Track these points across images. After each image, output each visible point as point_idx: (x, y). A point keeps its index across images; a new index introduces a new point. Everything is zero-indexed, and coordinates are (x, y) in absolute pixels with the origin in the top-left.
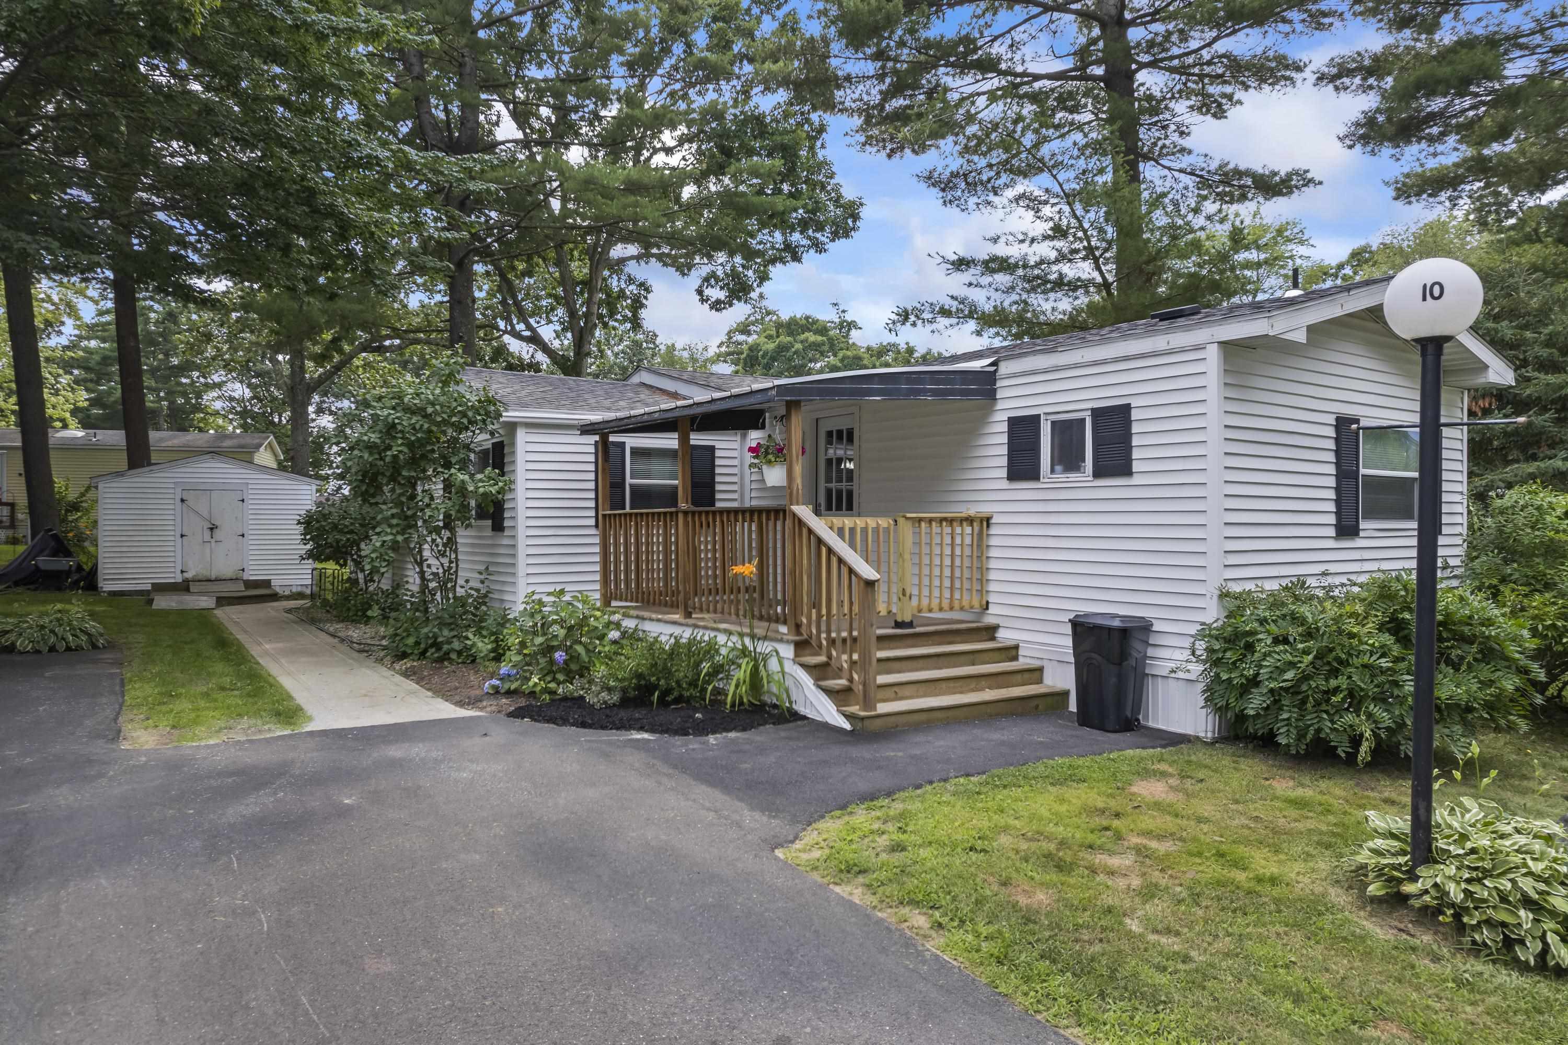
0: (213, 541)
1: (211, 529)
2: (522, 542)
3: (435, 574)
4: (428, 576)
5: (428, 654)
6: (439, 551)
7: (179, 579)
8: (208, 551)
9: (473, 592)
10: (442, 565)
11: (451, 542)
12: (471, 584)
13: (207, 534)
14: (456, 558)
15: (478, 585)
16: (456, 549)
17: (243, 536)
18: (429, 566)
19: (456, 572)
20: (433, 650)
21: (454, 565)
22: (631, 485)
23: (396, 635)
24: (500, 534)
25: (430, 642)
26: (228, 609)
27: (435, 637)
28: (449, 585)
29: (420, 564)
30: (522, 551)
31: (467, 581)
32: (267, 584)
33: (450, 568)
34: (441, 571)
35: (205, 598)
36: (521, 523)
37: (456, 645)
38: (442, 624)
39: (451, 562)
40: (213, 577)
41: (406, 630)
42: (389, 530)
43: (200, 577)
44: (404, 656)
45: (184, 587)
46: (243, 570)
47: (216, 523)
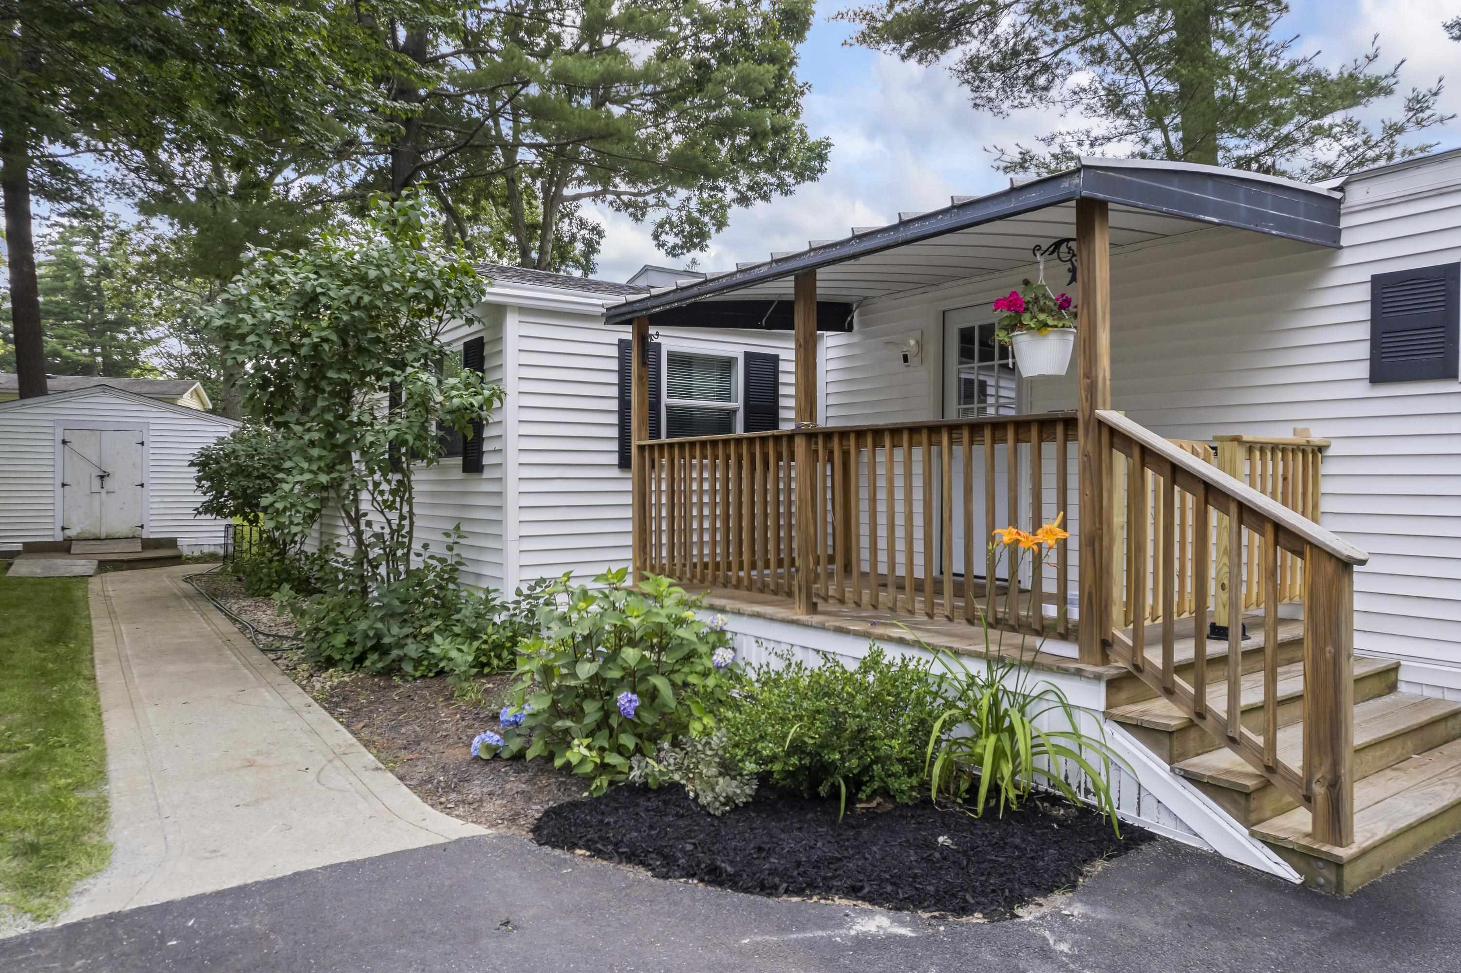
0: (103, 491)
1: (102, 477)
2: (512, 487)
3: (379, 536)
4: (367, 537)
5: (367, 663)
6: (385, 501)
7: (59, 537)
8: (96, 504)
9: (435, 563)
10: (389, 522)
11: (403, 489)
12: (432, 550)
13: (97, 483)
14: (411, 512)
15: (445, 553)
16: (411, 497)
17: (142, 485)
18: (369, 524)
19: (410, 533)
20: (375, 656)
21: (406, 522)
22: (667, 407)
23: (317, 630)
24: (474, 476)
25: (369, 644)
26: (111, 576)
27: (379, 636)
28: (399, 553)
29: (355, 521)
30: (512, 500)
31: (426, 546)
32: (172, 543)
33: (401, 526)
34: (387, 531)
35: (83, 562)
36: (512, 458)
37: (412, 649)
38: (390, 615)
39: (402, 518)
40: (103, 536)
41: (334, 623)
42: (305, 465)
43: (86, 536)
44: (330, 663)
45: (64, 547)
46: (142, 527)
47: (108, 470)
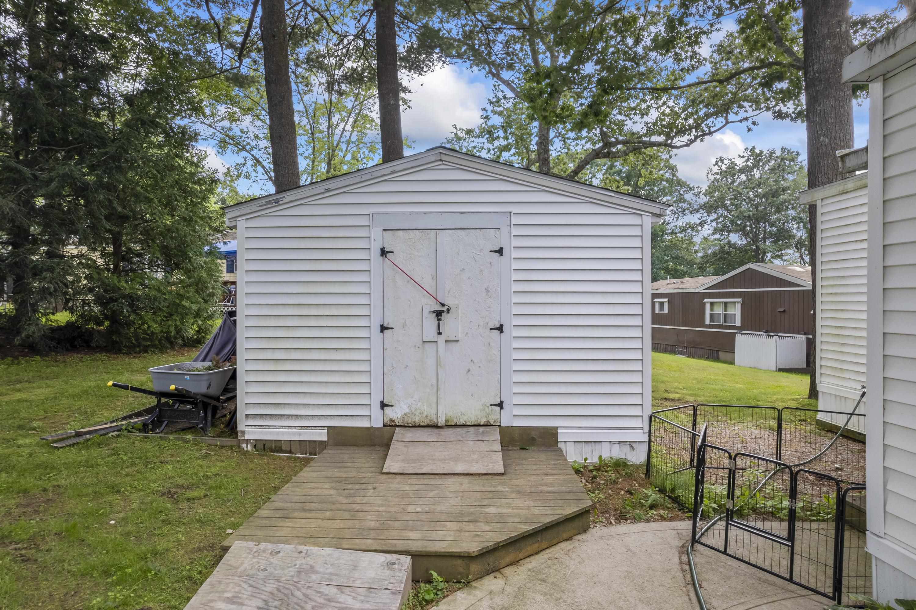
0: (441, 340)
1: (439, 314)
7: (376, 420)
8: (431, 362)
13: (431, 323)
17: (500, 329)
32: (549, 437)
40: (442, 420)
43: (417, 419)
45: (384, 439)
46: (501, 405)
47: (449, 302)
